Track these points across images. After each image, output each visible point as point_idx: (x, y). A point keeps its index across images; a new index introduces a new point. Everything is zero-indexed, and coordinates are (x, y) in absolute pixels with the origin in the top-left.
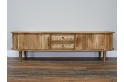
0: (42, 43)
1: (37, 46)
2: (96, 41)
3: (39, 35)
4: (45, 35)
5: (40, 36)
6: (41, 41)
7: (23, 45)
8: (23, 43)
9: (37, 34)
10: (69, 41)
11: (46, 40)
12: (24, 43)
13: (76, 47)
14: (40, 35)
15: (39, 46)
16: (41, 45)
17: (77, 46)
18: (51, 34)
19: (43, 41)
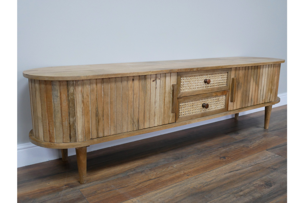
0: (157, 105)
1: (141, 119)
2: (263, 81)
3: (148, 81)
4: (165, 77)
5: (152, 83)
6: (153, 100)
7: (98, 122)
8: (97, 115)
9: (143, 77)
10: (218, 88)
11: (167, 95)
12: (100, 113)
13: (230, 103)
14: (152, 80)
15: (147, 115)
16: (152, 112)
17: (232, 101)
18: (180, 74)
19: (158, 99)
